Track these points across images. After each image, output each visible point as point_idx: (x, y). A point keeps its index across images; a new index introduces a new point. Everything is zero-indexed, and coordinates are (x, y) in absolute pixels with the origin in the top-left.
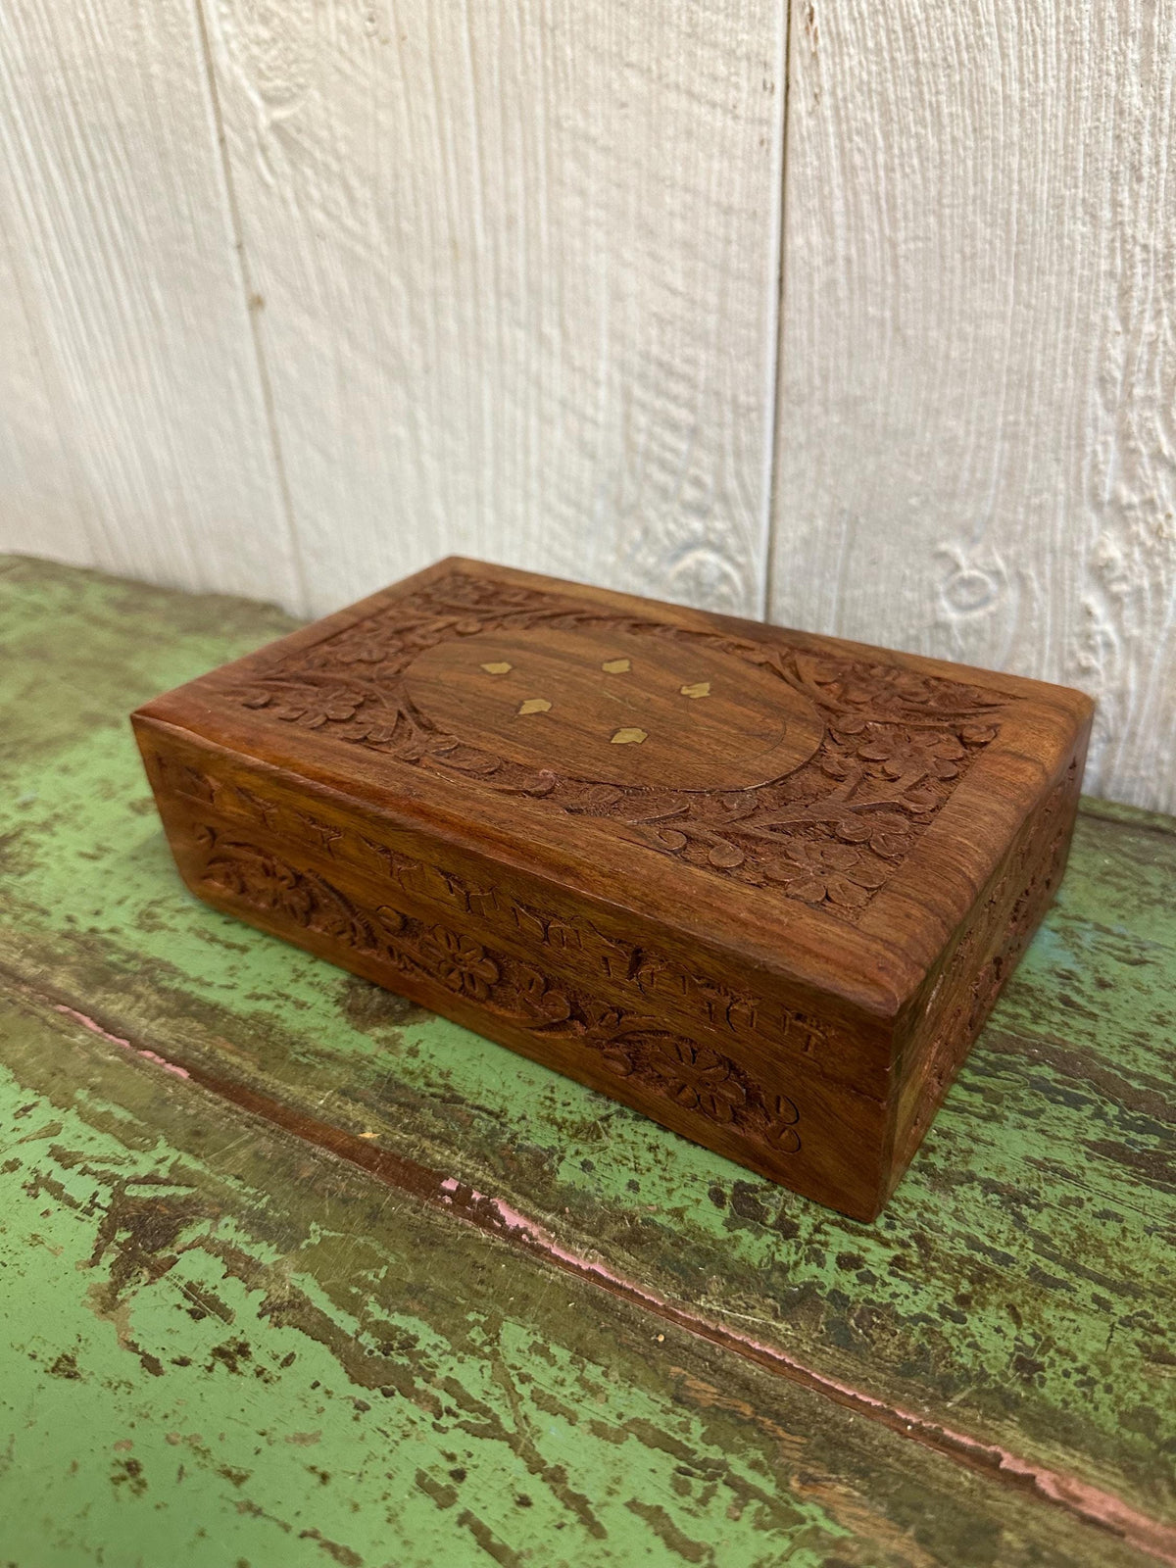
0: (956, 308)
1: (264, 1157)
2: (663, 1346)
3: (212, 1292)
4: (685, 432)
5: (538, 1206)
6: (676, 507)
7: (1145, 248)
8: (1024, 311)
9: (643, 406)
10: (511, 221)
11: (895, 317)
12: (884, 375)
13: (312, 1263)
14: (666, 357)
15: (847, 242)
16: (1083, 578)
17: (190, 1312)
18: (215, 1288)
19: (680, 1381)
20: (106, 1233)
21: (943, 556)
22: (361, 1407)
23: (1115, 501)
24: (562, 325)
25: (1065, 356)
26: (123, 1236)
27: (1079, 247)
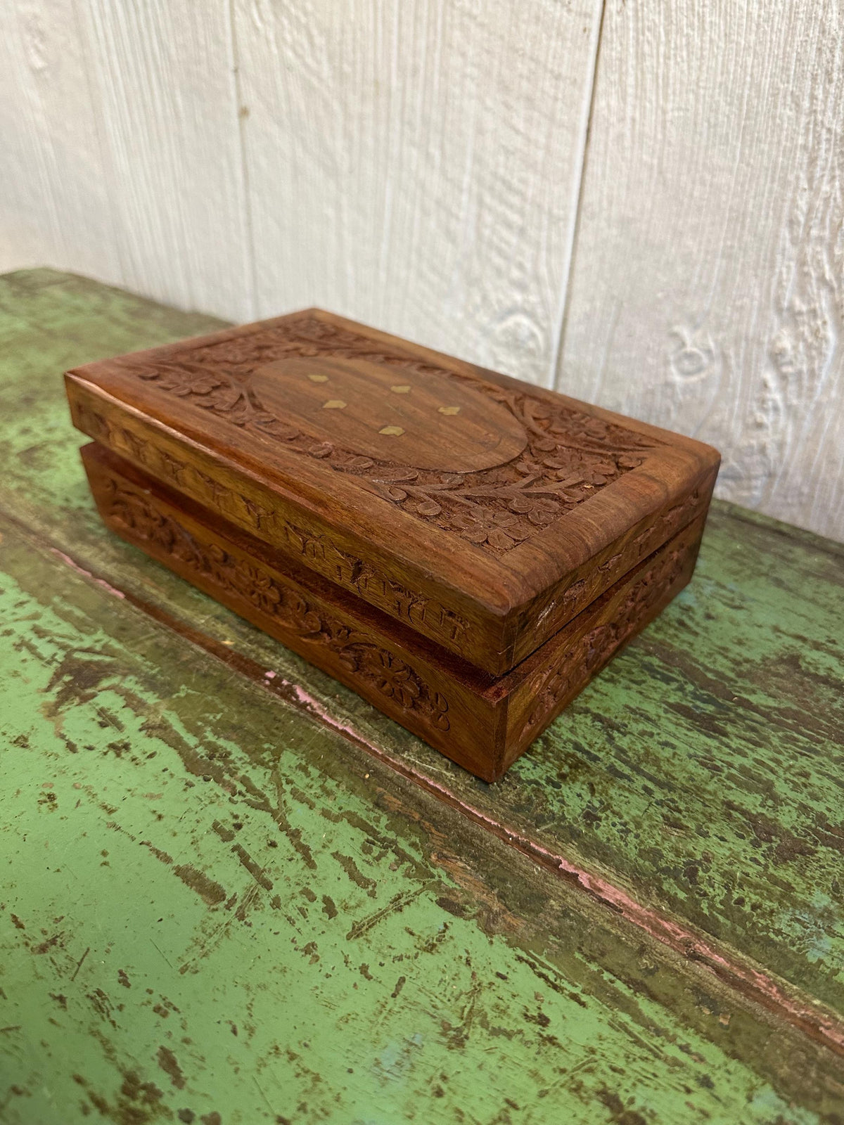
0: (701, 161)
1: (162, 646)
6: (505, 283)
7: (829, 130)
10: (415, 71)
15: (634, 107)
16: (765, 360)
19: (381, 796)
21: (675, 335)
23: (791, 308)
24: (442, 147)
26: (67, 678)
27: (786, 125)
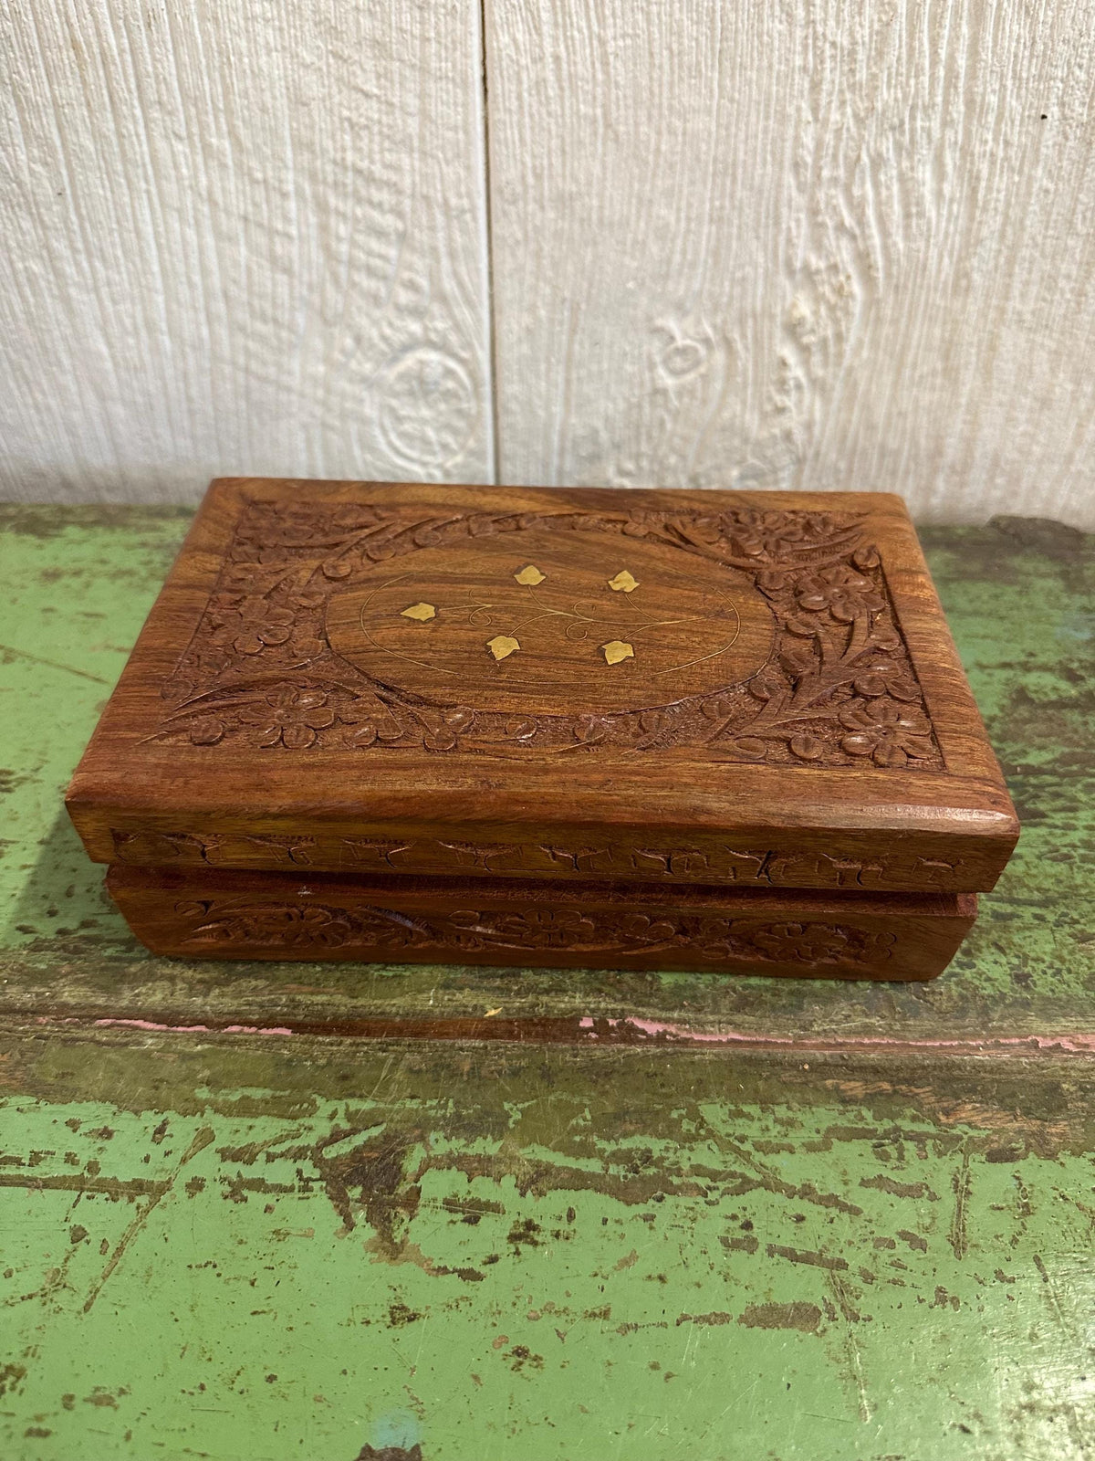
0: (665, 104)
1: (420, 1071)
2: (812, 1070)
3: (469, 1198)
4: (393, 237)
5: (663, 1009)
6: (391, 313)
7: (833, 44)
8: (728, 104)
9: (343, 216)
11: (606, 115)
12: (597, 170)
13: (529, 1134)
14: (364, 165)
15: (556, 39)
16: (779, 334)
17: (464, 1221)
18: (469, 1192)
19: (837, 1088)
20: (339, 1198)
21: (657, 331)
22: (649, 1218)
23: (805, 267)
25: (764, 145)
27: (776, 43)
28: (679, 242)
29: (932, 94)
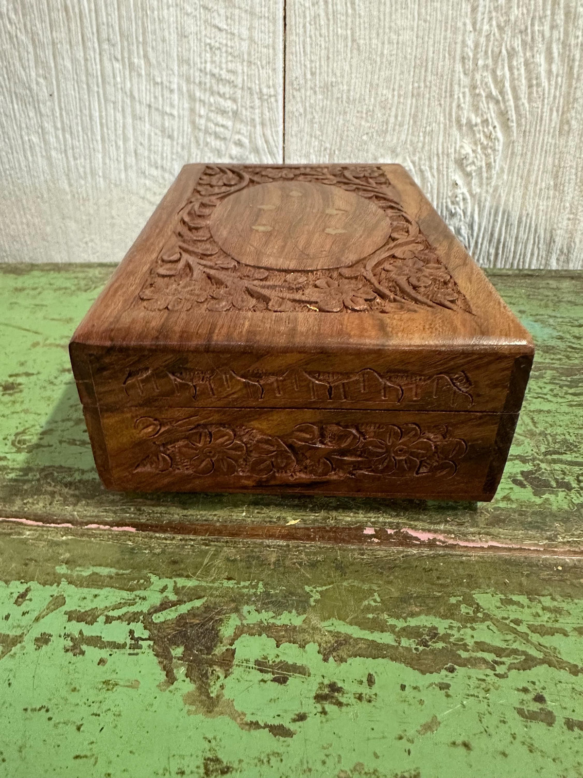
2: (565, 571)
3: (277, 660)
4: (230, 114)
5: (431, 523)
8: (423, 24)
9: (203, 102)
11: (353, 34)
12: (347, 68)
14: (217, 71)
16: (452, 166)
17: (274, 680)
18: (278, 656)
20: (163, 655)
23: (469, 122)
25: (444, 46)
28: (394, 109)
29: (544, 9)
